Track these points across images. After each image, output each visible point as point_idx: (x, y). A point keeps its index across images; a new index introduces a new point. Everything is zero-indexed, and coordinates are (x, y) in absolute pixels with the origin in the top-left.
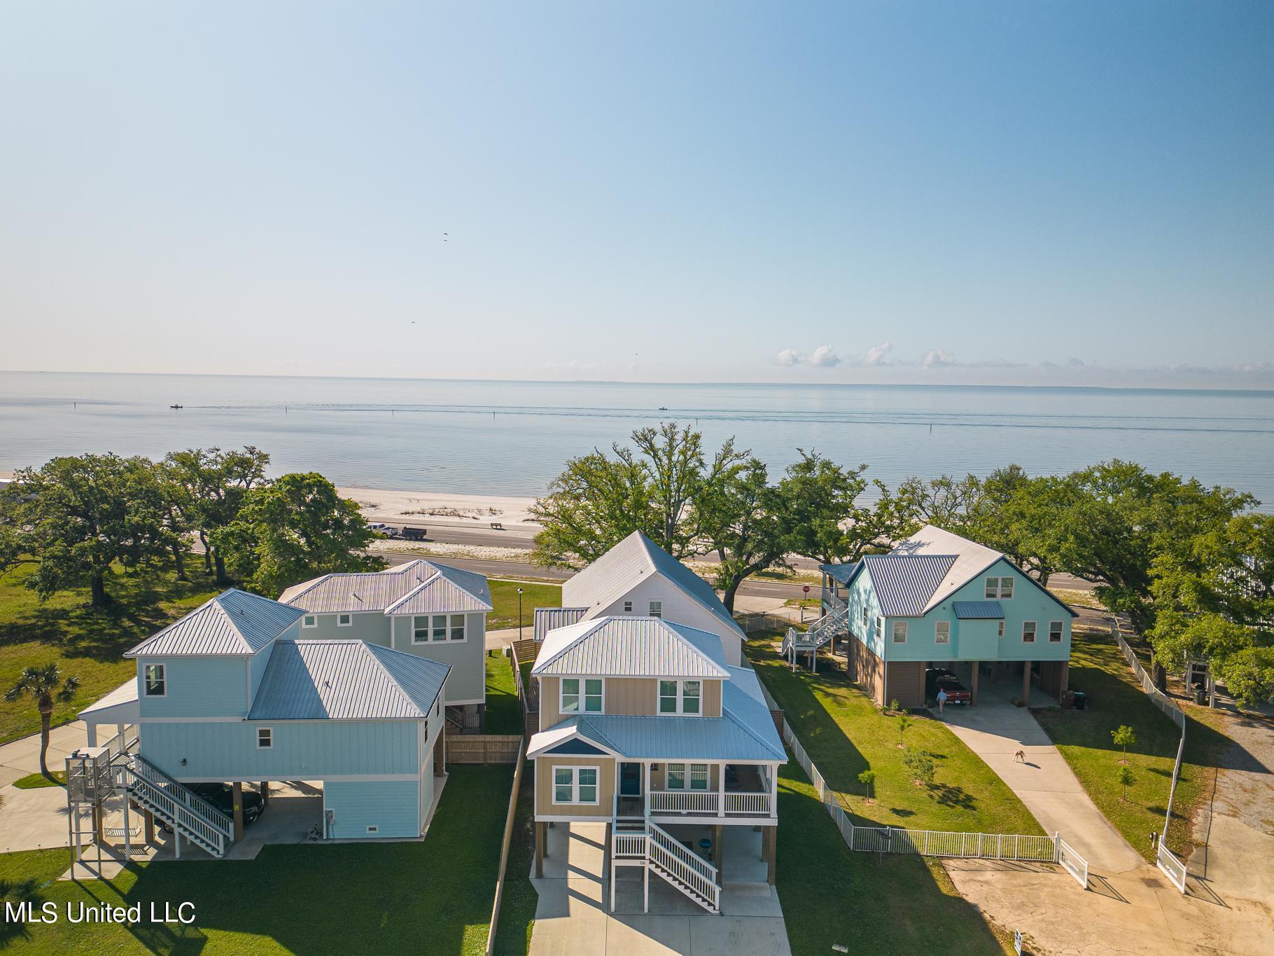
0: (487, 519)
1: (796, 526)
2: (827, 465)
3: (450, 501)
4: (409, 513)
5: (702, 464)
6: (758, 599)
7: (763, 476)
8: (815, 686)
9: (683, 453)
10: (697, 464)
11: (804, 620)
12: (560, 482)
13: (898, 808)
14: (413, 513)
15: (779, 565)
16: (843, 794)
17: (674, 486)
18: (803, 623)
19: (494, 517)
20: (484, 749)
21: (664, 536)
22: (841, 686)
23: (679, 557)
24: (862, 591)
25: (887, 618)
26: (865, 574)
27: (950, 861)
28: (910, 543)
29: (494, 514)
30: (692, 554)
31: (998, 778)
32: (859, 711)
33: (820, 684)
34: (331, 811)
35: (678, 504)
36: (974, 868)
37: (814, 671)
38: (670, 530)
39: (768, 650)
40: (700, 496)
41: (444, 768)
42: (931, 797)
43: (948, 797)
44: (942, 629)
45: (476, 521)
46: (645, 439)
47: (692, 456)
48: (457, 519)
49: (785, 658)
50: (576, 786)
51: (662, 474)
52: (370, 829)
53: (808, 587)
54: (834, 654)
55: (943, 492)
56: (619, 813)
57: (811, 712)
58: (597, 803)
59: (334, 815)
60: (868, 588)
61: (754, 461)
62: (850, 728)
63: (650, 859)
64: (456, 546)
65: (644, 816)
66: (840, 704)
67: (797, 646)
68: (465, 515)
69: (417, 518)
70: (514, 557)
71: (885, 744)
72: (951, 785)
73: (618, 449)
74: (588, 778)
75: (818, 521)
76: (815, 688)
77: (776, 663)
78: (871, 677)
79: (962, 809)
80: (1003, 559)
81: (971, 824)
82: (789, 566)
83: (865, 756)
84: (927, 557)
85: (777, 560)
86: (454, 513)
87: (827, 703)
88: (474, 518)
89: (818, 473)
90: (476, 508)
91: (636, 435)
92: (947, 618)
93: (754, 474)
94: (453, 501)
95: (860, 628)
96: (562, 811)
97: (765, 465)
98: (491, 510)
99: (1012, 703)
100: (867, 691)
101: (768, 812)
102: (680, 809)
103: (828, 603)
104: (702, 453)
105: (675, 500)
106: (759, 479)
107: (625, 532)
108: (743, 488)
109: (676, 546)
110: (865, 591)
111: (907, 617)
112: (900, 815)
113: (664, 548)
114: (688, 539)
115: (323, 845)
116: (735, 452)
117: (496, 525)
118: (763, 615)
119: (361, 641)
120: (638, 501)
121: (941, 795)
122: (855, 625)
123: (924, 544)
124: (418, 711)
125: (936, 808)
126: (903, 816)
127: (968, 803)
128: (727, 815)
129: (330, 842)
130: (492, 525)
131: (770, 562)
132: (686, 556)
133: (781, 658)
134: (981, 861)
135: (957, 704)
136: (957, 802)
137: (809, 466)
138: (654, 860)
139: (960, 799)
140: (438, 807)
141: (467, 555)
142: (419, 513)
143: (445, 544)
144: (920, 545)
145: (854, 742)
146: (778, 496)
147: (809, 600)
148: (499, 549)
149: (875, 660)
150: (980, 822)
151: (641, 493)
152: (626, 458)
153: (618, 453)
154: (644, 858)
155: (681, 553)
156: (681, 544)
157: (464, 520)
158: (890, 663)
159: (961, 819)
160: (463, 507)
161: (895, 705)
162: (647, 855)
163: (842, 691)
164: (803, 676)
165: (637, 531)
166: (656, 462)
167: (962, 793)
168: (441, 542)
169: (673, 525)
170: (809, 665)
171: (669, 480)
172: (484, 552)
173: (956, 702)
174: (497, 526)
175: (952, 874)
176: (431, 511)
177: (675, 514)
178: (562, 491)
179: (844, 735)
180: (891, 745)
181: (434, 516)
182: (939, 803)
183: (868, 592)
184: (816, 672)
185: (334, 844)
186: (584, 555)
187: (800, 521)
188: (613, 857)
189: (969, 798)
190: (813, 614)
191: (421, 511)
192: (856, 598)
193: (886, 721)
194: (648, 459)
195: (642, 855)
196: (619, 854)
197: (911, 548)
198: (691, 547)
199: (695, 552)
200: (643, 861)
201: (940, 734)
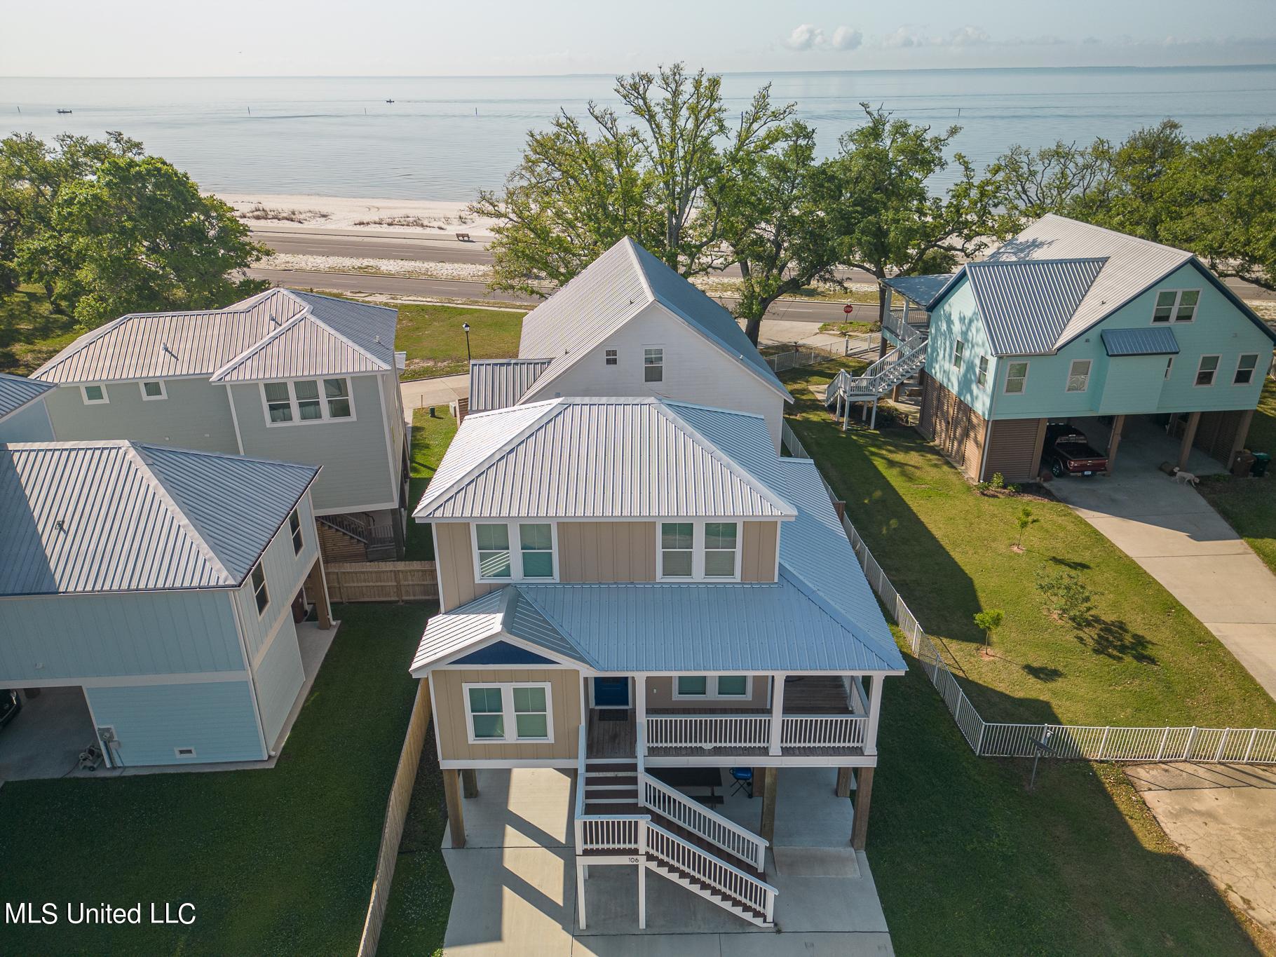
0: (454, 229)
1: (859, 222)
2: (900, 129)
3: (415, 208)
4: (363, 224)
5: (722, 128)
6: (786, 324)
7: (810, 148)
8: (873, 449)
9: (694, 111)
10: (715, 128)
11: (849, 352)
12: (523, 172)
13: (1035, 665)
14: (368, 224)
15: (825, 280)
16: (945, 640)
17: (679, 167)
18: (848, 355)
19: (464, 226)
20: (396, 581)
21: (665, 245)
22: (907, 450)
23: (687, 274)
24: (955, 318)
25: (1000, 358)
26: (966, 290)
27: (1139, 770)
28: (1018, 242)
29: (465, 223)
30: (705, 269)
31: (1177, 602)
32: (941, 490)
33: (880, 447)
34: (108, 730)
35: (685, 197)
36: (1180, 782)
37: (872, 426)
38: (675, 234)
39: (804, 397)
40: (718, 180)
41: (330, 616)
42: (1081, 639)
43: (1107, 640)
44: (1080, 368)
45: (442, 232)
46: (635, 90)
47: (708, 116)
48: (419, 230)
49: (832, 408)
50: (509, 715)
51: (661, 148)
52: (181, 752)
53: (850, 306)
54: (896, 401)
55: (1055, 168)
56: (590, 754)
57: (878, 494)
58: (551, 738)
59: (114, 733)
60: (969, 314)
61: (797, 125)
62: (937, 518)
63: (647, 853)
64: (413, 263)
65: (636, 757)
66: (910, 478)
67: (851, 395)
68: (429, 225)
69: (373, 230)
70: (481, 276)
71: (993, 545)
72: (1109, 617)
73: (597, 112)
74: (528, 702)
75: (891, 214)
76: (873, 454)
77: (814, 417)
78: (960, 443)
79: (1135, 663)
80: (1193, 262)
81: (1156, 693)
82: (838, 282)
83: (967, 569)
84: (1052, 262)
85: (822, 273)
86: (418, 223)
87: (892, 476)
88: (440, 228)
89: (888, 142)
90: (442, 216)
91: (622, 86)
92: (1089, 354)
93: (796, 148)
94: (419, 208)
95: (947, 373)
96: (488, 753)
97: (813, 130)
98: (460, 218)
99: (1161, 469)
100: (952, 460)
101: (860, 745)
102: (701, 741)
103: (892, 332)
104: (723, 108)
105: (681, 188)
106: (802, 155)
107: (609, 238)
108: (779, 168)
109: (681, 258)
110: (962, 319)
111: (1030, 355)
112: (1039, 678)
113: (667, 261)
114: (699, 248)
115: (104, 779)
116: (772, 108)
117: (463, 236)
118: (796, 347)
119: (126, 443)
120: (628, 192)
121: (1096, 637)
122: (937, 367)
123: (1042, 244)
124: (225, 573)
125: (1094, 662)
126: (1045, 680)
127: (1139, 649)
128: (786, 752)
129: (116, 773)
130: (458, 236)
131: (814, 276)
132: (697, 273)
133: (823, 408)
134: (1190, 768)
135: (1088, 476)
136: (1123, 649)
137: (875, 132)
138: (655, 854)
139: (1127, 643)
140: (312, 692)
141: (424, 274)
142: (375, 223)
143: (399, 261)
144: (1035, 244)
145: (944, 542)
146: (832, 178)
147: (851, 323)
148: (465, 266)
149: (969, 420)
150: (1169, 686)
151: (633, 181)
152: (609, 125)
153: (597, 118)
154: (635, 852)
155: (690, 268)
156: (689, 255)
157: (428, 231)
158: (996, 422)
159: (1137, 682)
160: (427, 215)
161: (997, 480)
162: (642, 846)
163: (913, 458)
164: (856, 435)
165: (626, 237)
166: (652, 129)
167: (1126, 631)
168: (395, 258)
169: (679, 226)
170: (864, 418)
171: (672, 157)
172: (446, 270)
173: (1086, 473)
174: (463, 238)
175: (1149, 797)
176: (390, 221)
177: (682, 210)
178: (525, 183)
179: (929, 532)
180: (1002, 548)
181: (392, 227)
182: (1096, 651)
183: (967, 321)
184: (875, 429)
185: (124, 777)
186: (554, 274)
187: (863, 215)
188: (579, 851)
189: (1140, 642)
190: (863, 343)
191: (377, 220)
192: (944, 327)
193: (987, 505)
194: (642, 126)
195: (633, 846)
196: (589, 847)
197: (1022, 251)
198: (704, 260)
199: (710, 266)
200: (635, 857)
201: (1071, 527)
